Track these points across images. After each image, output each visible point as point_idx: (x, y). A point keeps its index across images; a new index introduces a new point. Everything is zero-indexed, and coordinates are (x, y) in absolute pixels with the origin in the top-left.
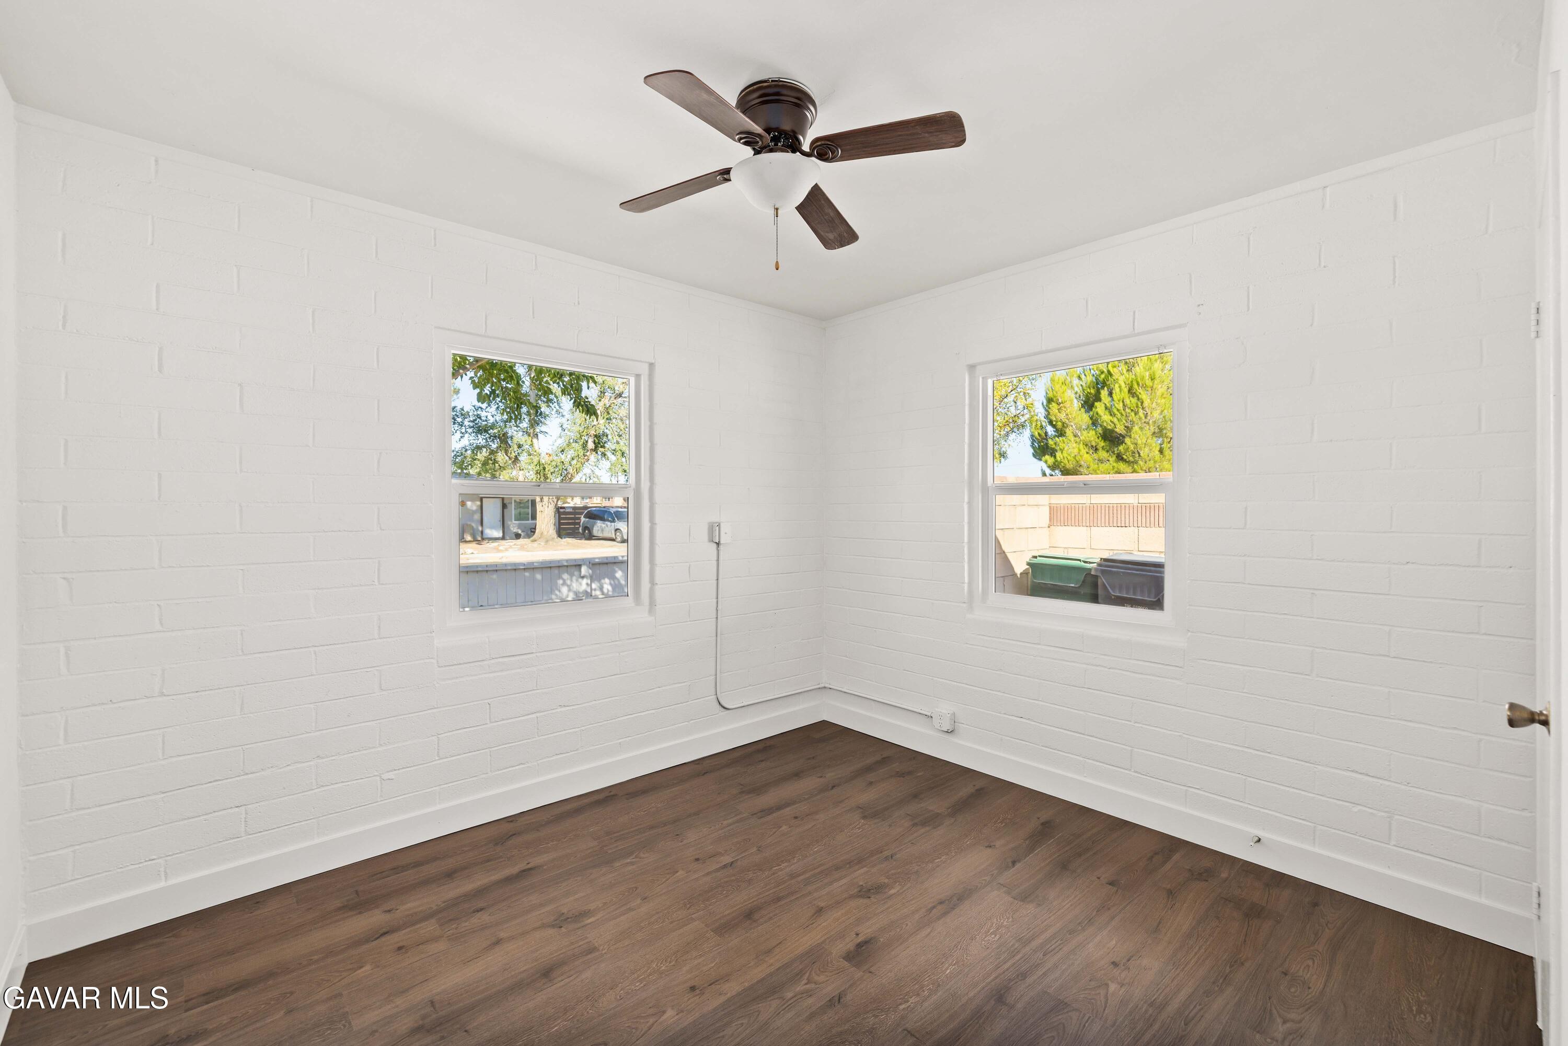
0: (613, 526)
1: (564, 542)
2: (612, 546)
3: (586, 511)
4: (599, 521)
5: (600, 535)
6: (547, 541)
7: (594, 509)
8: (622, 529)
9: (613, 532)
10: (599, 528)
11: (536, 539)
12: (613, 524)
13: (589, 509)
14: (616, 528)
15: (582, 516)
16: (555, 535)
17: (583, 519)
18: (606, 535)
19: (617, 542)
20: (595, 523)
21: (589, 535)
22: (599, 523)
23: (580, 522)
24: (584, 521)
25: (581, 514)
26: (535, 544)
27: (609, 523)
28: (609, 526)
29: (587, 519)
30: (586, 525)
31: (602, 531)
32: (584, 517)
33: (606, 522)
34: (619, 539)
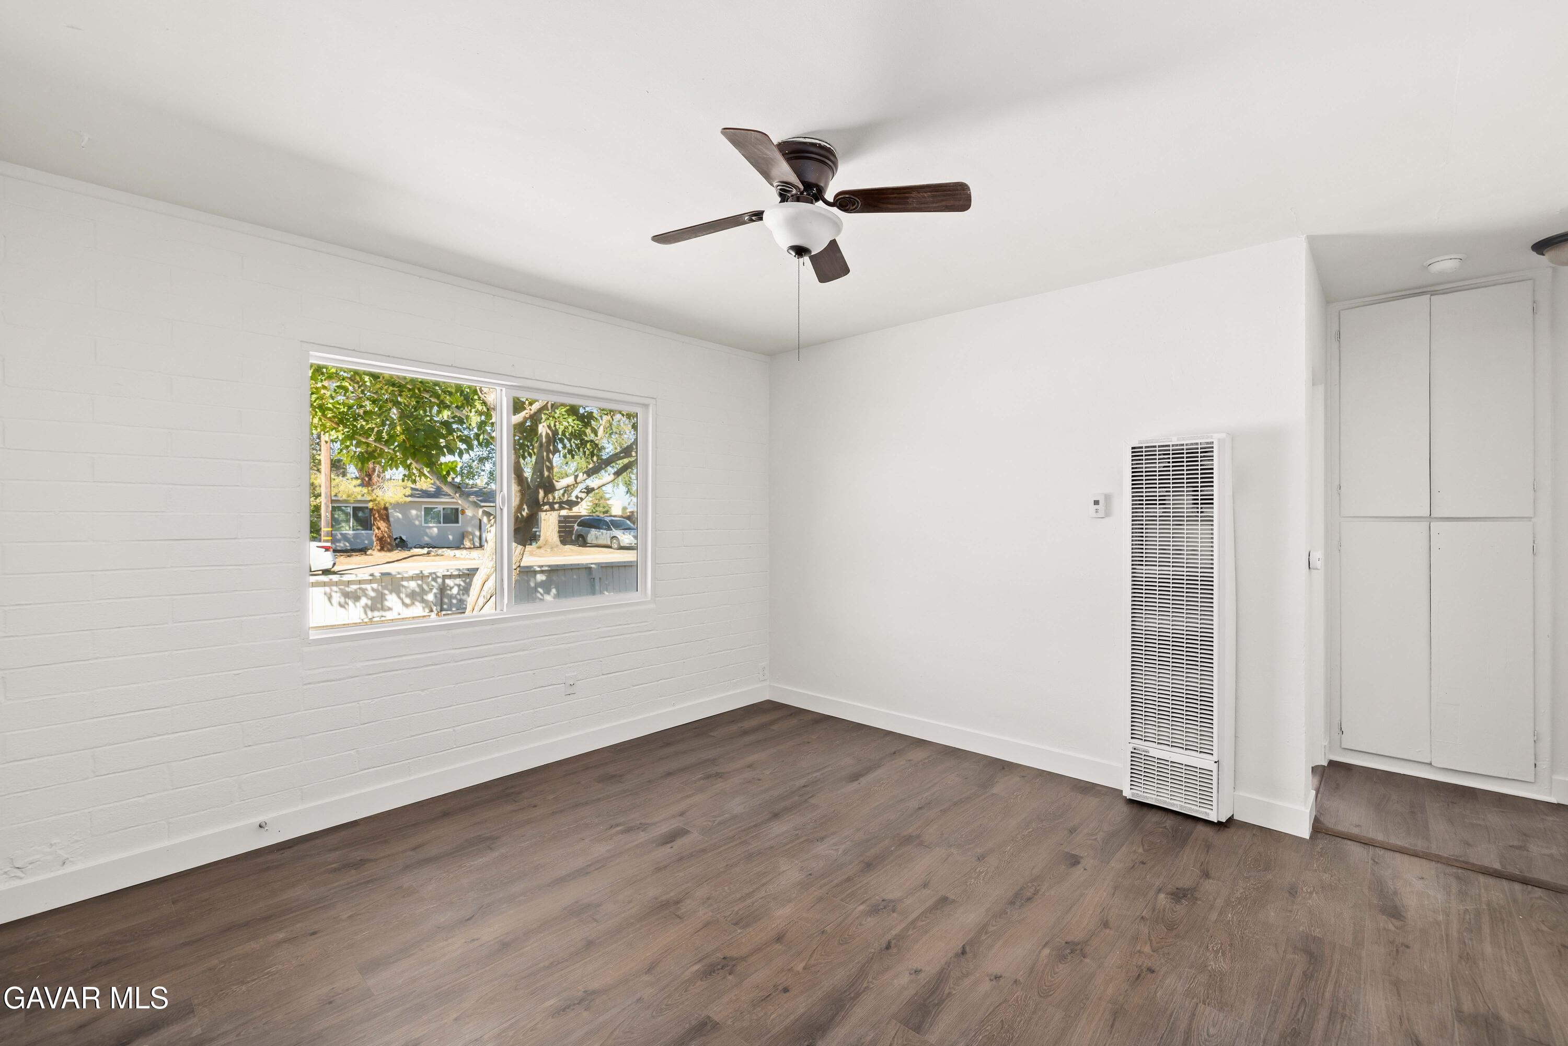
0: (608, 535)
1: (567, 549)
2: (610, 553)
3: (579, 520)
4: (593, 529)
5: (595, 542)
6: (552, 548)
7: (588, 517)
8: (619, 537)
9: (609, 539)
10: (593, 536)
11: (541, 545)
12: (609, 532)
13: (583, 518)
14: (612, 536)
15: (576, 525)
16: (559, 543)
17: (576, 527)
18: (600, 542)
19: (614, 549)
20: (589, 532)
21: (581, 541)
22: (593, 532)
23: (573, 530)
24: (577, 530)
25: (575, 522)
26: (542, 551)
27: (605, 531)
28: (604, 534)
29: (581, 528)
30: (579, 534)
31: (597, 538)
32: (578, 525)
33: (601, 531)
34: (616, 546)
